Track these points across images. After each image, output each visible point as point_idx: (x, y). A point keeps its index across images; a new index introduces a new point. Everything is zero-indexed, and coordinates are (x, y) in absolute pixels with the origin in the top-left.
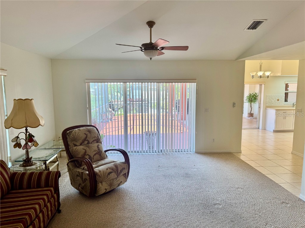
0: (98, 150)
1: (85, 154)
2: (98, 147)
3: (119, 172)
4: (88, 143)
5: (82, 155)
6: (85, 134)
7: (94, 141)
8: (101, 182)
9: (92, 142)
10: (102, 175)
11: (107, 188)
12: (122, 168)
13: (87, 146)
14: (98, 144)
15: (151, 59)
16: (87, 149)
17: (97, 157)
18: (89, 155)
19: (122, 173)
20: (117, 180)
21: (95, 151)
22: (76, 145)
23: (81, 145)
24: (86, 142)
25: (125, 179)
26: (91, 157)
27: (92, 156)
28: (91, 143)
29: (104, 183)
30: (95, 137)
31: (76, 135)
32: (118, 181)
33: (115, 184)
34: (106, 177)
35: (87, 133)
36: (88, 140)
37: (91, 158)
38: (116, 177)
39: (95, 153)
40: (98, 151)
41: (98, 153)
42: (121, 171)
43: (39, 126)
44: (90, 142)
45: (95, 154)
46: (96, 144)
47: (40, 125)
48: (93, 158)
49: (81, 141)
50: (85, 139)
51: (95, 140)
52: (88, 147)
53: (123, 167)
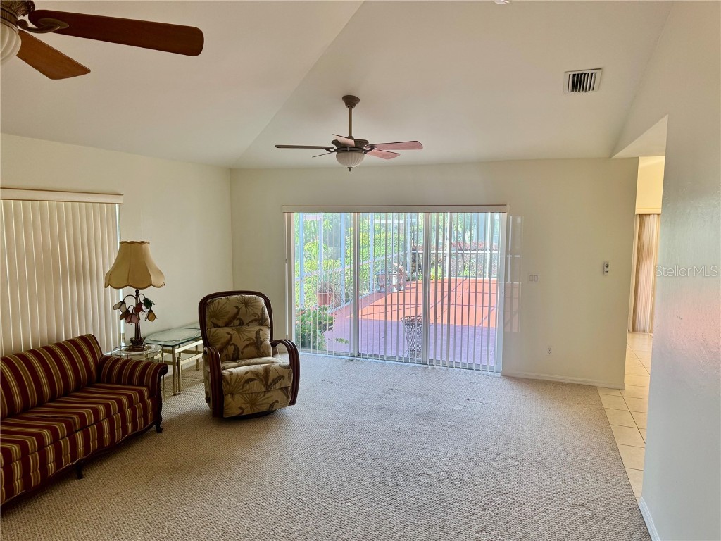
0: (256, 338)
1: (228, 343)
2: (257, 333)
3: (270, 381)
4: (242, 324)
5: (222, 344)
6: (237, 307)
7: (252, 321)
8: (232, 394)
9: (249, 322)
10: (234, 381)
11: (243, 406)
12: (278, 375)
13: (237, 330)
14: (261, 327)
15: (350, 169)
16: (235, 334)
17: (251, 349)
18: (235, 346)
19: (277, 386)
20: (266, 396)
21: (249, 339)
22: (216, 326)
23: (227, 325)
24: (237, 322)
25: (285, 397)
26: (238, 348)
27: (241, 348)
28: (248, 325)
29: (237, 397)
30: (255, 315)
31: (219, 307)
32: (268, 398)
33: (263, 404)
34: (241, 387)
35: (240, 305)
36: (240, 319)
37: (239, 351)
38: (264, 390)
39: (249, 342)
40: (255, 340)
41: (255, 344)
42: (275, 381)
43: (149, 286)
44: (245, 323)
45: (247, 346)
46: (257, 328)
47: (151, 285)
48: (242, 353)
49: (226, 319)
50: (235, 317)
51: (255, 320)
52: (239, 331)
53: (281, 374)
